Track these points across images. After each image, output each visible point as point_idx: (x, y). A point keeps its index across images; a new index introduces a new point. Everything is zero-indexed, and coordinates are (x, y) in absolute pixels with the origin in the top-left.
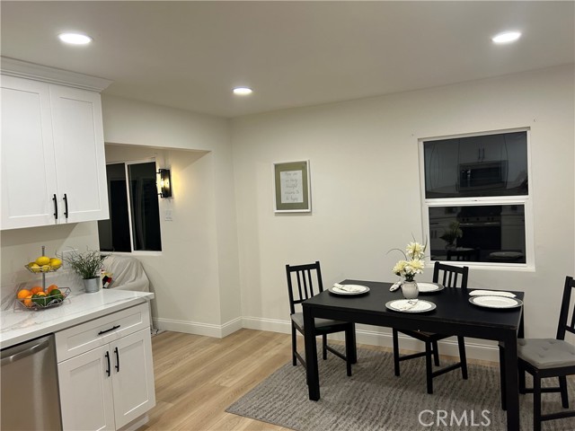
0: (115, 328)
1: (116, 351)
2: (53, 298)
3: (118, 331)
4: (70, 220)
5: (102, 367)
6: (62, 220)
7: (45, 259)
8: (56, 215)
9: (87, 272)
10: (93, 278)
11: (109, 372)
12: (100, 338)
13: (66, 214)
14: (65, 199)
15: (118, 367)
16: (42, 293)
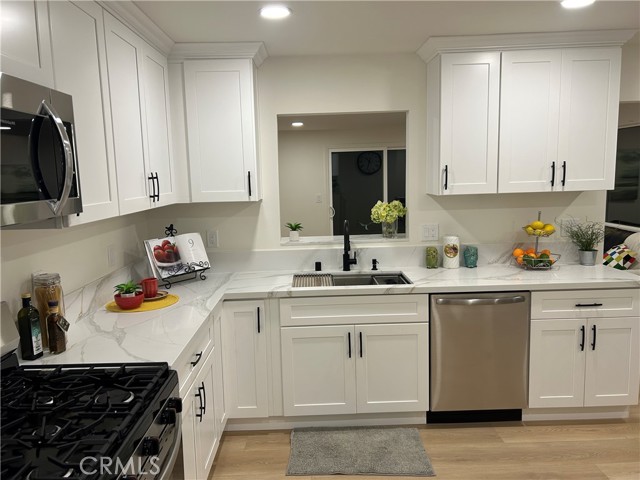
0: (596, 305)
1: (594, 329)
2: (541, 261)
3: (599, 309)
4: (567, 188)
5: (576, 339)
6: (558, 188)
7: (539, 224)
8: (553, 182)
9: (584, 244)
10: (590, 250)
11: (582, 346)
12: (577, 310)
13: (563, 182)
14: (564, 166)
15: (594, 345)
16: (533, 255)
